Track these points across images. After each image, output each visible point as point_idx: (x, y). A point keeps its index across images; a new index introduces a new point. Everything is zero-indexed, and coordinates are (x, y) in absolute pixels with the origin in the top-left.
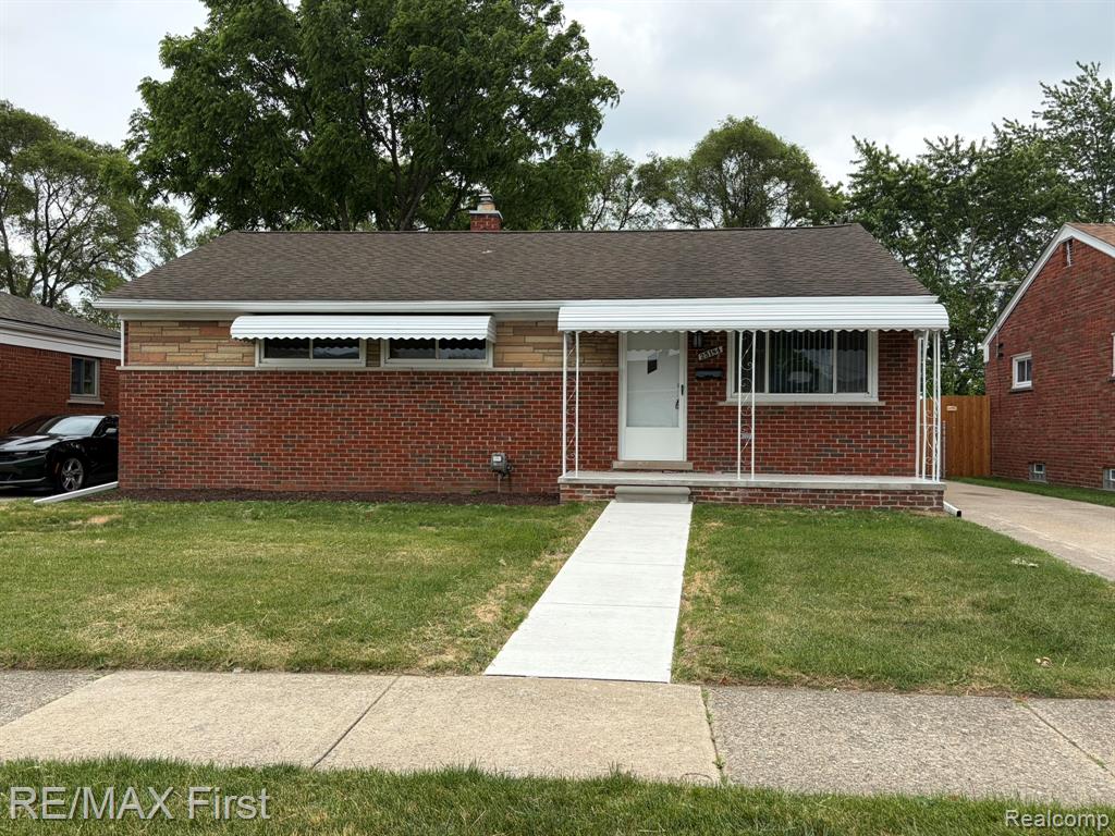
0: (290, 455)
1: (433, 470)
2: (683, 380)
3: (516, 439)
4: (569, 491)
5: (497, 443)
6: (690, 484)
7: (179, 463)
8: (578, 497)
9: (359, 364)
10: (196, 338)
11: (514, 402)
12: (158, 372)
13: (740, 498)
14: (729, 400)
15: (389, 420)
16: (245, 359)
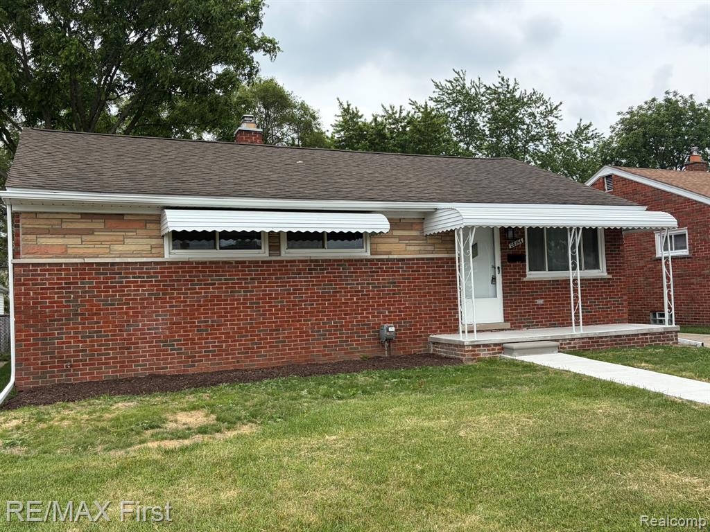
0: (204, 339)
1: (329, 342)
2: (498, 263)
3: (392, 312)
5: (377, 317)
9: (263, 254)
10: (100, 230)
11: (388, 283)
12: (61, 264)
14: (528, 276)
15: (292, 302)
16: (154, 251)
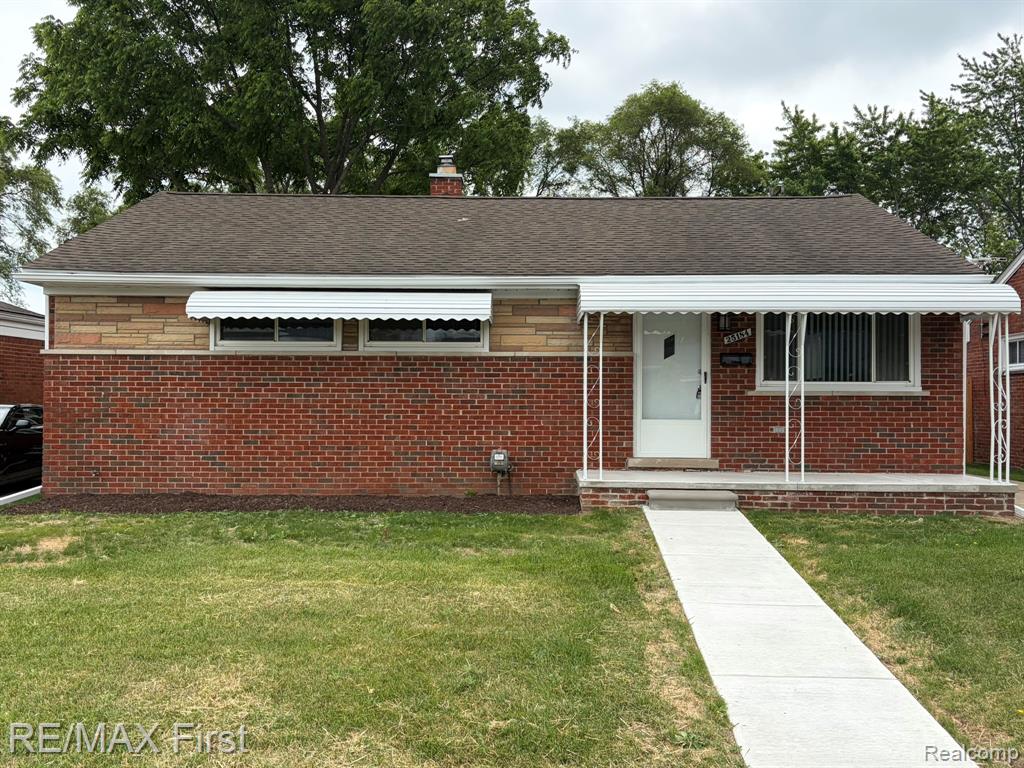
0: (252, 453)
1: (420, 469)
2: (706, 367)
3: (517, 433)
4: (592, 496)
5: (494, 438)
6: (733, 487)
7: (117, 464)
8: (603, 503)
9: (333, 347)
10: (138, 316)
11: (513, 391)
12: (92, 356)
13: (789, 503)
14: (758, 389)
15: (369, 412)
16: (198, 341)
